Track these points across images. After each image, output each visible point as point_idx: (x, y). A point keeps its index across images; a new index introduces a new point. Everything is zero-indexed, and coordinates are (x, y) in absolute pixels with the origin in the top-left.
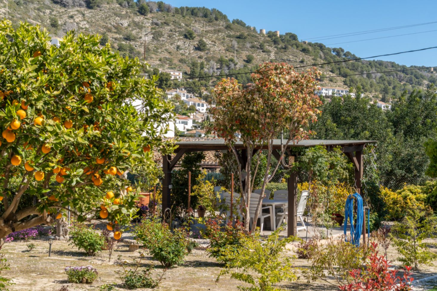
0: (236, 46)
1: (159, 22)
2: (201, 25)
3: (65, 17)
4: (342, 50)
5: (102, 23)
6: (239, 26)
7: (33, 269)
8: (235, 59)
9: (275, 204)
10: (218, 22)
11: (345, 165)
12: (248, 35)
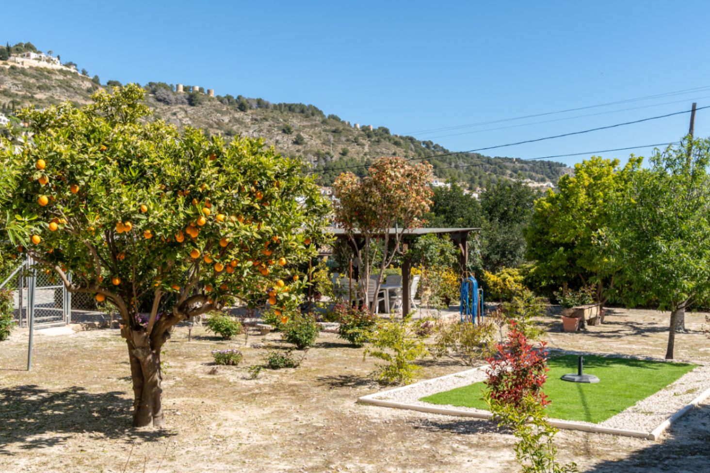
0: (332, 139)
1: (259, 118)
2: (299, 121)
3: (169, 114)
4: (432, 143)
5: (205, 120)
6: (334, 121)
7: (178, 353)
8: (331, 152)
9: (388, 288)
10: (314, 118)
11: (454, 251)
12: (343, 129)
